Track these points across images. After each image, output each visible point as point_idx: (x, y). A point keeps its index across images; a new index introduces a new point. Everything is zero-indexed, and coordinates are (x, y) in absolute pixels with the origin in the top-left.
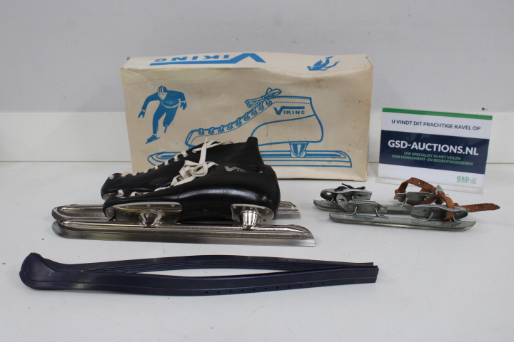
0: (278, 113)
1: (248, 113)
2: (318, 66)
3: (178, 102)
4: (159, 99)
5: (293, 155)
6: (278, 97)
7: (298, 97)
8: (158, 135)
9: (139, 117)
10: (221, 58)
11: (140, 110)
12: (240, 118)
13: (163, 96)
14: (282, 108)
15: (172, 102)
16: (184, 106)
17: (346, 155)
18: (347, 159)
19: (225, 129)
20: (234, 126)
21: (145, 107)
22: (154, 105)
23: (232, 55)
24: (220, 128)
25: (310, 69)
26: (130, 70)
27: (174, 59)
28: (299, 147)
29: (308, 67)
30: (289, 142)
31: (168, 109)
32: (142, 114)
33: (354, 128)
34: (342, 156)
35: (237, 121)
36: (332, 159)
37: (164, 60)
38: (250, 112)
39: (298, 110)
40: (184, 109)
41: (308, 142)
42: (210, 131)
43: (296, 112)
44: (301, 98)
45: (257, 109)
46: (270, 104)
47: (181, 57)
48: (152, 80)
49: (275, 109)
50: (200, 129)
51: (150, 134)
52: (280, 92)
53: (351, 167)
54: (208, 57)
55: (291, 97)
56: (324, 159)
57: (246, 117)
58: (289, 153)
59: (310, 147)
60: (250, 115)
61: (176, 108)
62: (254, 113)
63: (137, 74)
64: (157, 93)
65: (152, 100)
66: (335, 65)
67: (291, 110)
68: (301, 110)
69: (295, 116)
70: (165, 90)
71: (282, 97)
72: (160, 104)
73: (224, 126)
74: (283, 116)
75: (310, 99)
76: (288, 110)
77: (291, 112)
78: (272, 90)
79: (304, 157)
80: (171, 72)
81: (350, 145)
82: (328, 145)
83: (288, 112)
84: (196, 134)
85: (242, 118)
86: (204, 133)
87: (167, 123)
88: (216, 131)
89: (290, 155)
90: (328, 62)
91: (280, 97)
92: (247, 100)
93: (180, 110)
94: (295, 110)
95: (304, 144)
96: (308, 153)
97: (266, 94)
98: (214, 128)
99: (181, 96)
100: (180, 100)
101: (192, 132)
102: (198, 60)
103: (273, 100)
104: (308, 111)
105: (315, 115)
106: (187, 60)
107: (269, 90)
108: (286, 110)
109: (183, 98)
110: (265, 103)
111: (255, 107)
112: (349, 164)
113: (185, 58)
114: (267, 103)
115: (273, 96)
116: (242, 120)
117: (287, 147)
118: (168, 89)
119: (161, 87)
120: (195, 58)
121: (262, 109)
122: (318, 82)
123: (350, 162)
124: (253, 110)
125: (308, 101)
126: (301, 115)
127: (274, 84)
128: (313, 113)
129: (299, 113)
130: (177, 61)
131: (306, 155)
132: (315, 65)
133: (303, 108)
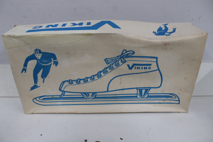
0: (130, 68)
1: (106, 68)
3: (51, 61)
4: (36, 59)
5: (138, 97)
6: (131, 57)
7: (147, 57)
8: (38, 84)
9: (22, 72)
10: (85, 25)
11: (22, 67)
12: (100, 72)
13: (39, 56)
14: (134, 65)
15: (46, 61)
16: (56, 63)
17: (176, 96)
18: (177, 99)
19: (89, 80)
20: (96, 77)
21: (25, 65)
22: (32, 64)
23: (93, 23)
24: (85, 79)
25: (156, 34)
26: (9, 36)
27: (48, 26)
28: (143, 91)
29: (154, 32)
30: (137, 88)
31: (44, 66)
32: (24, 70)
33: (186, 78)
34: (174, 97)
35: (98, 74)
36: (166, 99)
37: (41, 27)
38: (108, 68)
39: (146, 67)
40: (56, 66)
41: (151, 88)
42: (77, 82)
43: (145, 68)
44: (150, 57)
45: (114, 66)
46: (124, 62)
47: (54, 24)
48: (28, 44)
49: (128, 65)
50: (70, 80)
51: (33, 84)
52: (134, 53)
53: (179, 103)
54: (74, 24)
55: (142, 57)
56: (161, 99)
57: (105, 71)
58: (136, 95)
59: (152, 91)
60: (108, 70)
61: (50, 65)
62: (111, 68)
63: (15, 40)
64: (34, 54)
65: (31, 60)
66: (174, 31)
67: (141, 67)
68: (148, 67)
69: (143, 70)
70: (40, 52)
71: (134, 57)
72: (38, 62)
73: (88, 78)
74: (134, 70)
75: (157, 58)
76: (139, 66)
77: (141, 68)
78: (126, 52)
79: (146, 98)
80: (43, 37)
81: (181, 90)
82: (166, 89)
83: (138, 68)
84: (66, 84)
85: (101, 72)
86: (73, 83)
87: (44, 76)
88: (82, 82)
89: (137, 97)
90: (167, 29)
91: (133, 57)
92: (106, 59)
93: (53, 66)
94: (143, 67)
95: (147, 89)
96: (149, 95)
97: (122, 54)
98: (81, 80)
99: (53, 56)
100: (52, 59)
101: (64, 82)
102: (66, 27)
103: (127, 59)
104: (154, 67)
105: (159, 69)
106: (58, 27)
107: (125, 51)
108: (137, 66)
109: (55, 58)
110: (120, 60)
111: (112, 64)
112: (178, 102)
113: (56, 25)
114: (122, 61)
115: (127, 56)
116: (102, 74)
117: (135, 91)
118: (42, 51)
119: (37, 50)
120: (64, 25)
121: (118, 65)
122: (165, 45)
123: (179, 100)
124: (110, 66)
125: (155, 60)
126: (148, 70)
127: (129, 47)
128: (157, 69)
129: (146, 68)
130: (50, 27)
131: (148, 96)
132: (158, 30)
133: (150, 65)
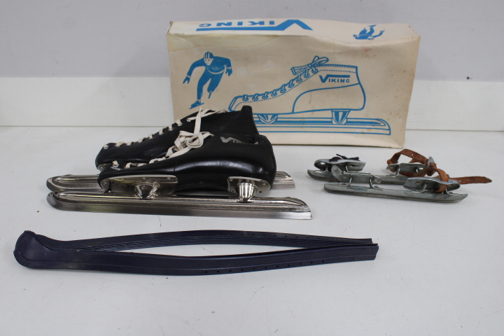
0: (323, 81)
1: (293, 80)
2: (364, 35)
3: (224, 68)
4: (205, 65)
5: (334, 122)
6: (324, 65)
7: (345, 66)
8: (202, 100)
9: (184, 83)
10: (267, 25)
11: (185, 75)
12: (285, 85)
13: (209, 62)
14: (328, 76)
15: (217, 69)
16: (230, 72)
17: (386, 123)
18: (387, 127)
19: (269, 95)
20: (279, 93)
21: (190, 73)
22: (200, 71)
23: (278, 22)
24: (264, 94)
25: (357, 38)
26: (178, 35)
27: (219, 24)
28: (341, 114)
29: (354, 36)
30: (331, 110)
31: (214, 75)
32: (187, 79)
33: (396, 97)
34: (382, 124)
35: (281, 88)
36: (371, 127)
37: (209, 25)
38: (294, 79)
39: (343, 79)
40: (229, 75)
41: (350, 110)
42: (254, 98)
43: (341, 80)
44: (348, 66)
45: (302, 77)
46: (315, 73)
47: (226, 22)
48: (199, 46)
49: (321, 77)
50: (244, 96)
51: (195, 99)
52: (328, 60)
53: (390, 134)
54: (254, 23)
55: (337, 66)
56: (364, 126)
57: (291, 84)
58: (330, 120)
59: (352, 115)
60: (295, 82)
61: (222, 74)
62: (299, 80)
63: (184, 40)
64: (203, 60)
65: (198, 66)
66: (381, 34)
67: (337, 79)
68: (346, 79)
69: (340, 84)
70: (211, 56)
71: (329, 65)
72: (206, 70)
73: (268, 93)
74: (327, 84)
75: (356, 68)
76: (334, 78)
77: (336, 80)
78: (319, 59)
79: (345, 124)
80: (219, 38)
81: (391, 114)
82: (370, 113)
83: (333, 81)
84: (240, 100)
85: (287, 85)
86: (248, 99)
87: (211, 89)
88: (260, 98)
89: (331, 122)
90: (372, 31)
91: (326, 65)
92: (293, 68)
93: (225, 76)
94: (340, 79)
95: (346, 111)
96: (349, 120)
97: (313, 62)
98: (259, 95)
99: (227, 62)
100: (225, 66)
101: (236, 98)
102: (244, 26)
103: (319, 68)
104: (353, 80)
105: (359, 83)
106: (232, 26)
107: (317, 58)
108: (331, 78)
109: (229, 65)
110: (311, 70)
111: (301, 75)
112: (388, 132)
113: (230, 24)
114: (313, 71)
115: (320, 64)
116: (287, 88)
117: (329, 114)
118: (214, 55)
119: (207, 53)
120: (240, 24)
121: (307, 76)
122: (366, 52)
123: (389, 129)
124: (298, 77)
125: (354, 70)
126: (345, 84)
127: (322, 53)
128: (357, 82)
129: (344, 81)
130: (223, 26)
131: (347, 122)
132: (361, 33)
133: (348, 76)
